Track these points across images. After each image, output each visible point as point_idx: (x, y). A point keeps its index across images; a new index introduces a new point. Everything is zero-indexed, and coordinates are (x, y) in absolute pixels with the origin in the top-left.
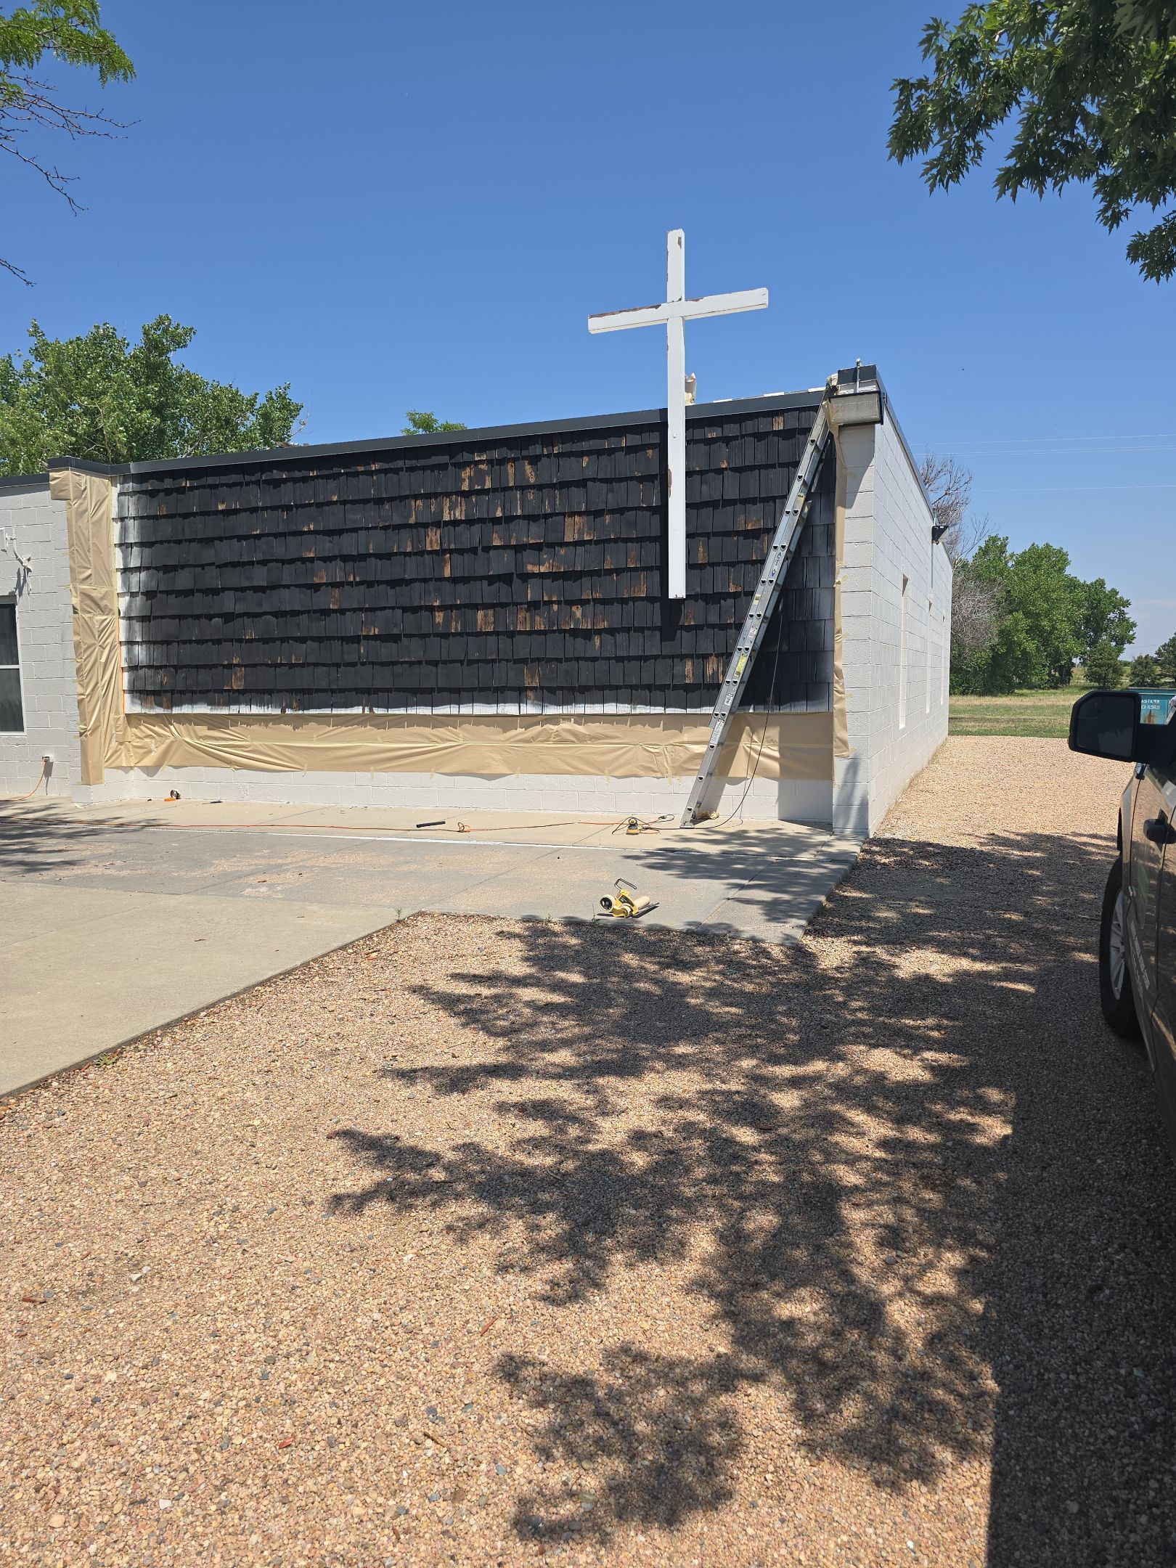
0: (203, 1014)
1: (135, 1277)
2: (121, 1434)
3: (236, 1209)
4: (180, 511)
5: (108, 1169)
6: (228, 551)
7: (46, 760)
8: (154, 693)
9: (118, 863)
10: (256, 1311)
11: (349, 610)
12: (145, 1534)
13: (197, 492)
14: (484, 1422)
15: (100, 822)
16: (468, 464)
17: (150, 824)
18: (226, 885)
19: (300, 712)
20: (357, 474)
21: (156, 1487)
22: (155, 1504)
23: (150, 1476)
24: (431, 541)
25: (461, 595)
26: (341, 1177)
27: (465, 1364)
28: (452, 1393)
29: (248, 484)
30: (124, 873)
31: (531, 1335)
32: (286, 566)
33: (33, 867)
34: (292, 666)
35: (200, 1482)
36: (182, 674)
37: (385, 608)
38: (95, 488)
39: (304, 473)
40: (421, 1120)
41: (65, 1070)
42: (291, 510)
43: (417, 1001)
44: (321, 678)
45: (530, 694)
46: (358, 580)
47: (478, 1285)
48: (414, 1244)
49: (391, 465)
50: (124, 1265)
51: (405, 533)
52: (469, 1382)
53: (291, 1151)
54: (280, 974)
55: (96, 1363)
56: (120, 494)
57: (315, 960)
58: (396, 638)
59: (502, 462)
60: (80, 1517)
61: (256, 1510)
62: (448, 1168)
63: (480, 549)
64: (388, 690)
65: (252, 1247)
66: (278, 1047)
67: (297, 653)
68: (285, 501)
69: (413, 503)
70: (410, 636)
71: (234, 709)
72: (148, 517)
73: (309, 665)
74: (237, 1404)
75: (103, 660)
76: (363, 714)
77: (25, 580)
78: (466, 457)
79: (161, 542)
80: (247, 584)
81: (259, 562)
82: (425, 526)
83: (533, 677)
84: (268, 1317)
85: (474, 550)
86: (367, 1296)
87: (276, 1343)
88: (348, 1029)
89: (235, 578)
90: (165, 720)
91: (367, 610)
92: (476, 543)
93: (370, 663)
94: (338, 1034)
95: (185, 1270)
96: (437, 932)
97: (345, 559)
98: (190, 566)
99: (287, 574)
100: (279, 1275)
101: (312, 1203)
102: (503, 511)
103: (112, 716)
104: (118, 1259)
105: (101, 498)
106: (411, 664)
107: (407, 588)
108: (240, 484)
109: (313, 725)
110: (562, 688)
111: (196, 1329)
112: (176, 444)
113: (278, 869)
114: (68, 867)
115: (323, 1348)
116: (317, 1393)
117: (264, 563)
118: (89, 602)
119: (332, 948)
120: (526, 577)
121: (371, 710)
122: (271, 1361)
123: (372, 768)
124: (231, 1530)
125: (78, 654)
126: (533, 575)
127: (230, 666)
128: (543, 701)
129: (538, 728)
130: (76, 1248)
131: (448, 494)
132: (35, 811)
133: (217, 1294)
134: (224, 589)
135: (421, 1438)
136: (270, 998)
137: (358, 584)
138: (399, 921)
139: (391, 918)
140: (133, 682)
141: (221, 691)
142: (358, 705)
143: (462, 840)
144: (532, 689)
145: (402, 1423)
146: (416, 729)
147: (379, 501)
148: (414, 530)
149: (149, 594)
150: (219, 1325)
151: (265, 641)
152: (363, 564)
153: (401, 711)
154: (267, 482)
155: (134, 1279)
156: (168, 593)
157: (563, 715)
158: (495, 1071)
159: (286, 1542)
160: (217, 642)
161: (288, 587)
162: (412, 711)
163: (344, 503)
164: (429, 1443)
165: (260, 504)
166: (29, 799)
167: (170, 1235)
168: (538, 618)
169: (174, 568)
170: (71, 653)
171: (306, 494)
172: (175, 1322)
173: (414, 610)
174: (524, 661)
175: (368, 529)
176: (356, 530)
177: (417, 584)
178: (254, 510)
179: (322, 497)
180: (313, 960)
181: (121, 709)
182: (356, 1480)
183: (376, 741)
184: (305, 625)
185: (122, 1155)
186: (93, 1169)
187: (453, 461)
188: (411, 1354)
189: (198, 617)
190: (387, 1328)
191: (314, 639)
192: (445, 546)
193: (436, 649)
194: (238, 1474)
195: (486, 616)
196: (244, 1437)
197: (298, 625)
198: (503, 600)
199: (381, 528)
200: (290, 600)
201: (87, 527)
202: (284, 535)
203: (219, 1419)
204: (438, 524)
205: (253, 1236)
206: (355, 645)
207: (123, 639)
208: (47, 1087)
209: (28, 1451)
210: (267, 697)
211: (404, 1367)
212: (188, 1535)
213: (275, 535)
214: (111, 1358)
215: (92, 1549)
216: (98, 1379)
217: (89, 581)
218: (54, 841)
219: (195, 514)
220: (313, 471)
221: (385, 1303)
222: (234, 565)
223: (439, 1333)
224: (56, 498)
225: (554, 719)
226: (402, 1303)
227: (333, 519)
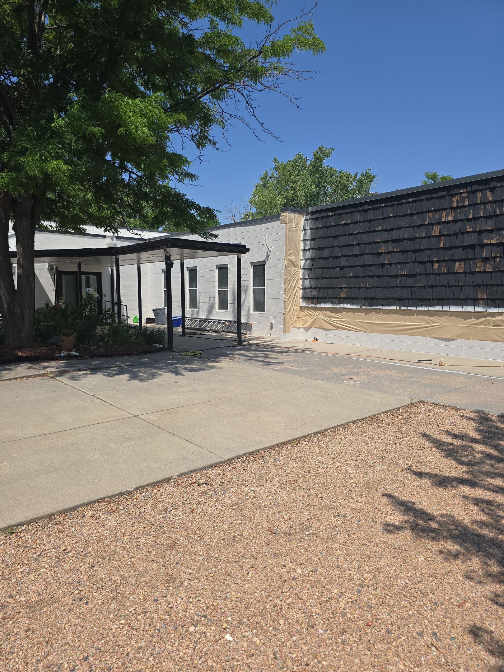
0: (329, 431)
1: (307, 533)
2: (304, 596)
3: (345, 516)
4: (326, 225)
5: (296, 487)
6: (344, 241)
7: (271, 323)
8: (311, 298)
9: (296, 365)
10: (354, 562)
11: (393, 264)
12: (314, 640)
13: (334, 217)
14: (461, 649)
15: (289, 348)
16: (457, 194)
17: (307, 350)
18: (337, 378)
19: (369, 308)
20: (402, 204)
21: (317, 623)
22: (317, 630)
23: (315, 617)
24: (435, 231)
25: (448, 255)
26: (388, 514)
27: (450, 618)
28: (445, 629)
29: (354, 212)
30: (298, 369)
31: (485, 616)
32: (368, 245)
33: (268, 363)
34: (366, 288)
35: (334, 627)
36: (322, 291)
37: (410, 262)
38: (296, 218)
39: (379, 205)
40: (425, 497)
41: (280, 444)
42: (372, 222)
43: (422, 441)
44: (379, 293)
45: (481, 302)
46: (399, 250)
47: (456, 582)
48: (424, 554)
49: (419, 198)
50: (303, 527)
51: (422, 228)
52: (452, 627)
53: (366, 497)
54: (360, 419)
55: (294, 564)
56: (305, 220)
57: (374, 415)
58: (414, 276)
59: (475, 192)
60: (290, 623)
61: (357, 648)
62: (438, 522)
63: (459, 234)
64: (409, 299)
65: (352, 534)
66: (360, 450)
67: (369, 283)
68: (369, 218)
69: (428, 214)
70: (421, 274)
71: (341, 306)
72: (314, 229)
73: (374, 287)
74: (348, 600)
75: (294, 285)
76: (396, 309)
77: (269, 255)
78: (456, 191)
79: (318, 238)
80: (351, 254)
81: (356, 244)
82: (433, 224)
83: (483, 294)
84: (359, 566)
85: (456, 234)
86: (402, 571)
87: (363, 579)
88: (389, 448)
89: (347, 251)
90: (315, 309)
91: (402, 263)
92: (458, 231)
93: (401, 287)
94: (385, 450)
95: (326, 536)
96: (430, 411)
97: (393, 241)
98: (329, 247)
99: (368, 249)
100: (363, 550)
101: (376, 522)
102: (473, 215)
103: (295, 307)
104: (300, 524)
105: (298, 222)
106: (420, 287)
107: (422, 253)
108: (351, 212)
109: (373, 313)
110: (499, 299)
111: (331, 562)
112: (323, 198)
113: (357, 374)
114: (278, 364)
115: (383, 588)
116: (381, 607)
117: (358, 245)
118: (290, 263)
119: (382, 412)
120: (483, 246)
121: (400, 307)
122: (361, 586)
123: (398, 333)
124: (347, 653)
125: (285, 284)
126: (487, 245)
127: (341, 288)
128: (487, 305)
129: (484, 319)
130: (286, 515)
131: (445, 209)
132: (267, 342)
133: (339, 550)
134: (341, 256)
135: (430, 645)
136: (356, 429)
137: (398, 252)
138: (412, 404)
139: (408, 401)
140: (303, 294)
141: (336, 298)
142: (394, 305)
143: (440, 369)
144: (482, 299)
145: (421, 634)
146: (420, 317)
147: (411, 215)
148: (427, 227)
149: (312, 259)
150: (340, 564)
151: (356, 277)
152: (402, 243)
153: (414, 308)
154: (362, 211)
155: (307, 534)
156: (319, 258)
157: (498, 312)
158: (462, 481)
159: (370, 667)
160: (337, 278)
161: (367, 254)
162: (419, 308)
163: (395, 217)
164: (434, 649)
165: (359, 220)
166: (265, 337)
167: (319, 520)
168: (488, 265)
169: (322, 249)
170: (283, 283)
171: (379, 214)
172: (322, 556)
173: (424, 263)
174: (479, 286)
175: (405, 227)
176: (399, 228)
177: (426, 251)
178: (356, 223)
179: (385, 215)
180: (373, 415)
181: (298, 305)
182: (400, 652)
183: (401, 321)
184: (374, 271)
185: (301, 481)
186: (290, 485)
187: (449, 194)
188: (424, 604)
189: (330, 268)
190: (412, 588)
191: (377, 276)
192: (442, 233)
193: (433, 280)
194: (349, 630)
195: (460, 265)
196: (351, 615)
197: (371, 270)
198: (470, 257)
199: (411, 227)
200: (368, 260)
201: (292, 235)
202: (367, 232)
203: (341, 603)
204: (439, 223)
205: (352, 530)
206: (395, 279)
207: (301, 277)
208: (274, 449)
209: (271, 590)
210: (355, 301)
211: (421, 609)
212: (330, 648)
213: (364, 233)
214: (299, 564)
215: (295, 638)
216: (295, 571)
217: (291, 255)
218: (273, 354)
219: (332, 226)
220: (382, 204)
221: (411, 577)
222: (346, 246)
223: (437, 599)
224: (282, 224)
225: (493, 315)
226: (419, 579)
227: (390, 224)
